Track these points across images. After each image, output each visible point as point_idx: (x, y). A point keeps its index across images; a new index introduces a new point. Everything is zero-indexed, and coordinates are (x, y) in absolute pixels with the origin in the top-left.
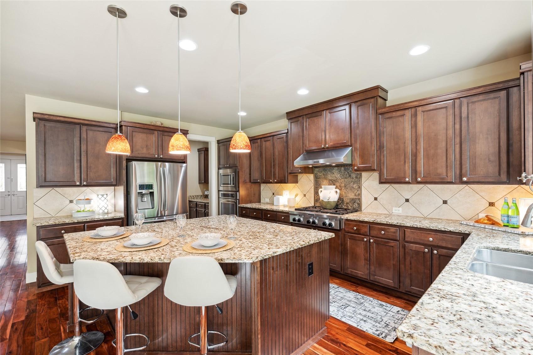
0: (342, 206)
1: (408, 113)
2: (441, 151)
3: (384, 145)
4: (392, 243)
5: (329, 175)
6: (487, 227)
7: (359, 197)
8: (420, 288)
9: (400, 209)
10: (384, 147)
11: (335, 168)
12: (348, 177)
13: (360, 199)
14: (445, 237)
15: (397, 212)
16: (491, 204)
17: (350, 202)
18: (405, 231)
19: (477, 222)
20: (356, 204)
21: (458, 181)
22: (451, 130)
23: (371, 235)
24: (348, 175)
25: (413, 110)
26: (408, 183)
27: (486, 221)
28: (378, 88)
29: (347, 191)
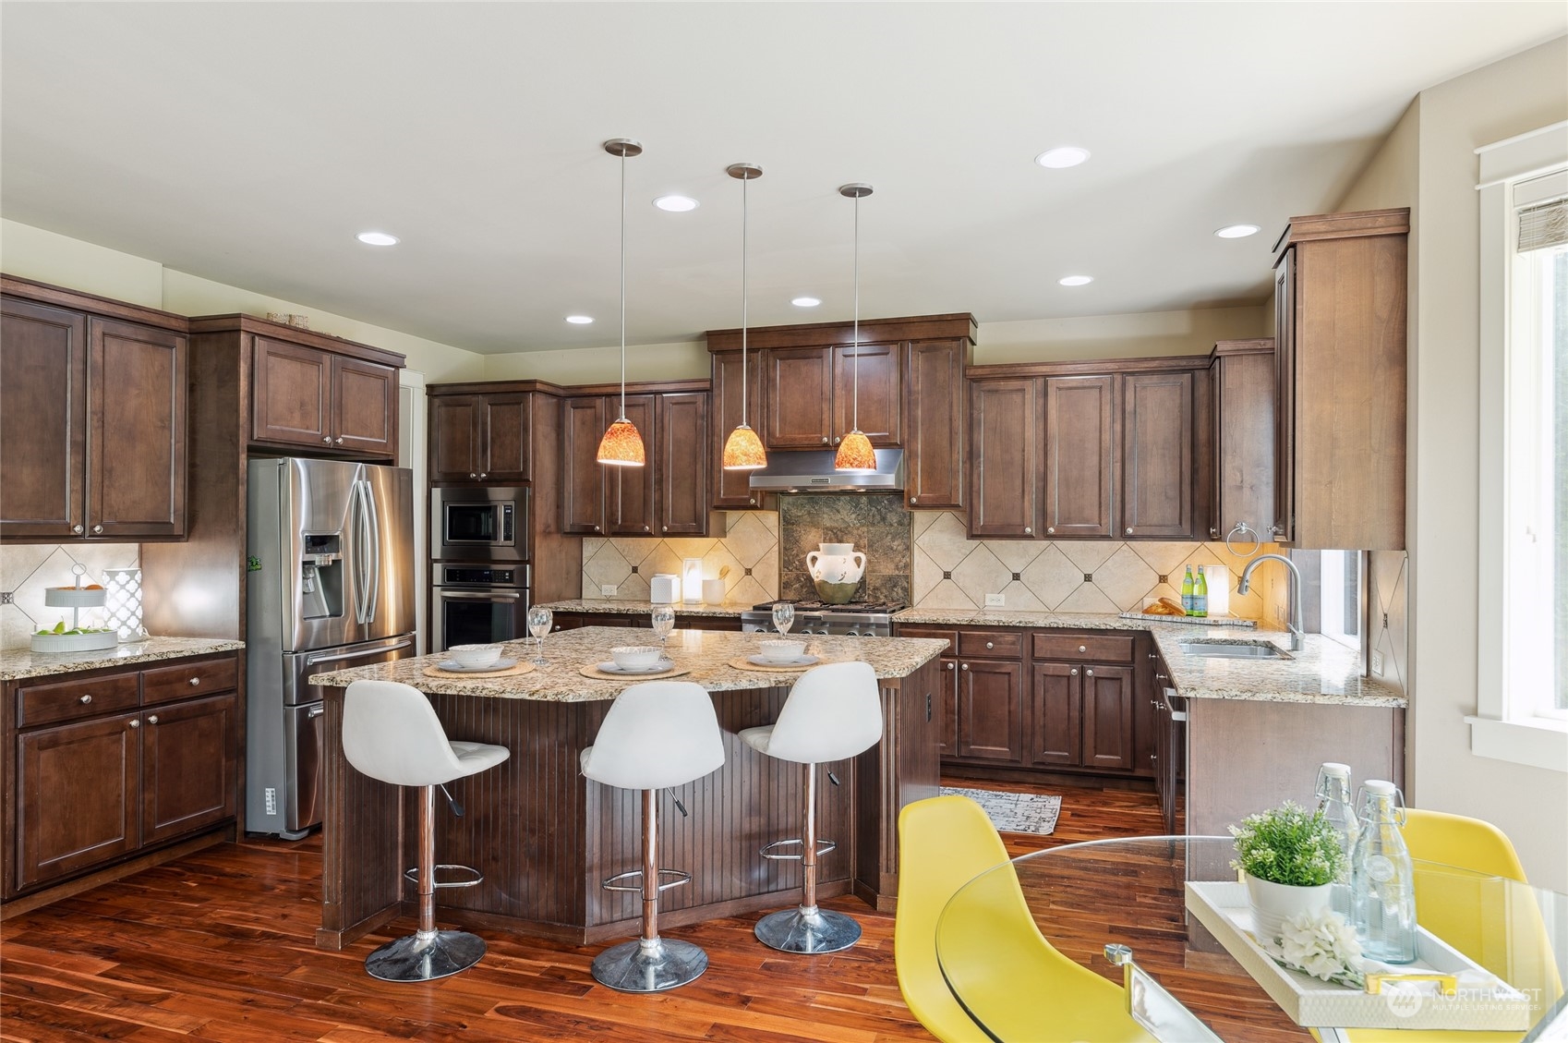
0: (860, 597)
1: (1031, 388)
2: (1091, 474)
3: (980, 451)
4: (1008, 667)
5: (825, 516)
6: (1164, 618)
7: (907, 572)
8: (1060, 751)
9: (1002, 596)
10: (979, 456)
11: (842, 498)
12: (879, 523)
13: (908, 578)
14: (1105, 642)
15: (994, 603)
16: (1163, 579)
17: (884, 585)
18: (1033, 637)
19: (1146, 612)
20: (900, 591)
21: (1118, 533)
22: (1108, 433)
23: (964, 654)
24: (878, 517)
25: (1041, 381)
26: (1030, 537)
27: (1160, 610)
28: (968, 319)
29: (876, 558)
